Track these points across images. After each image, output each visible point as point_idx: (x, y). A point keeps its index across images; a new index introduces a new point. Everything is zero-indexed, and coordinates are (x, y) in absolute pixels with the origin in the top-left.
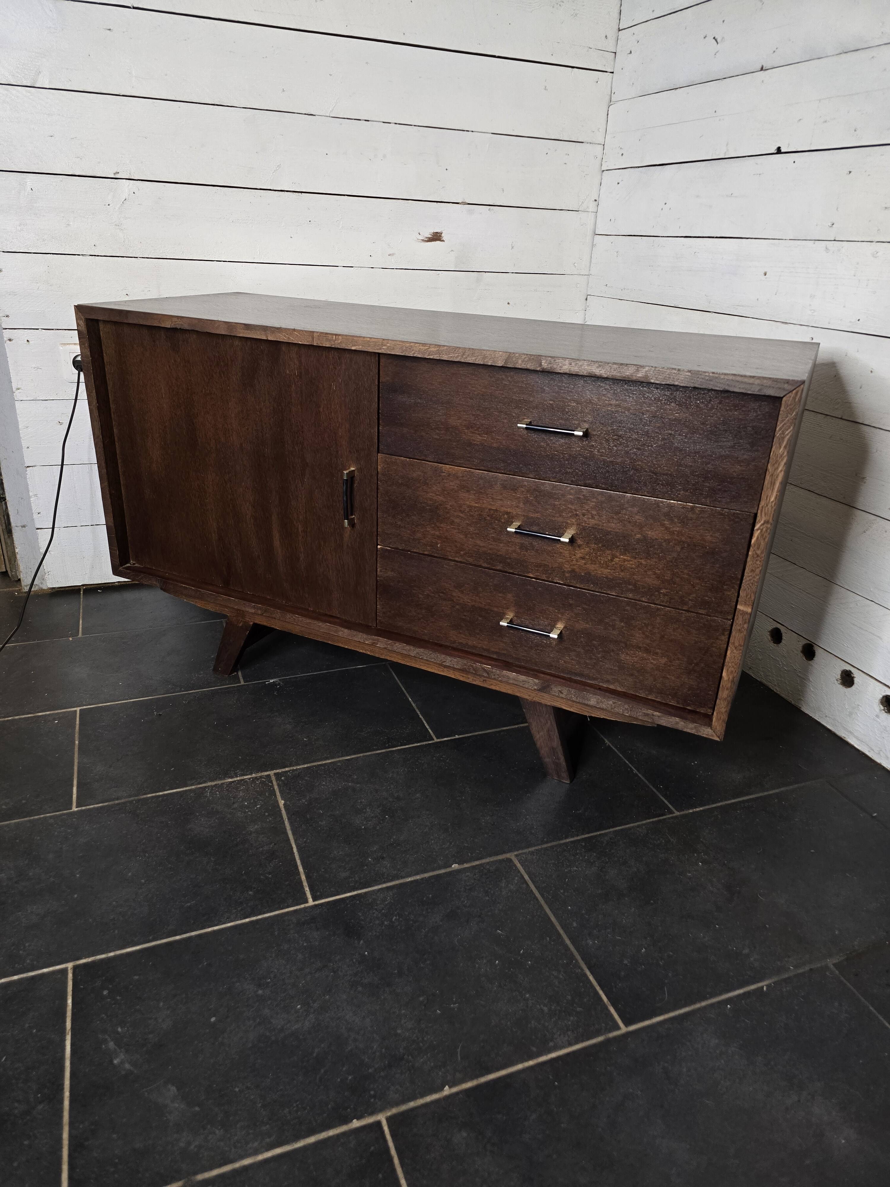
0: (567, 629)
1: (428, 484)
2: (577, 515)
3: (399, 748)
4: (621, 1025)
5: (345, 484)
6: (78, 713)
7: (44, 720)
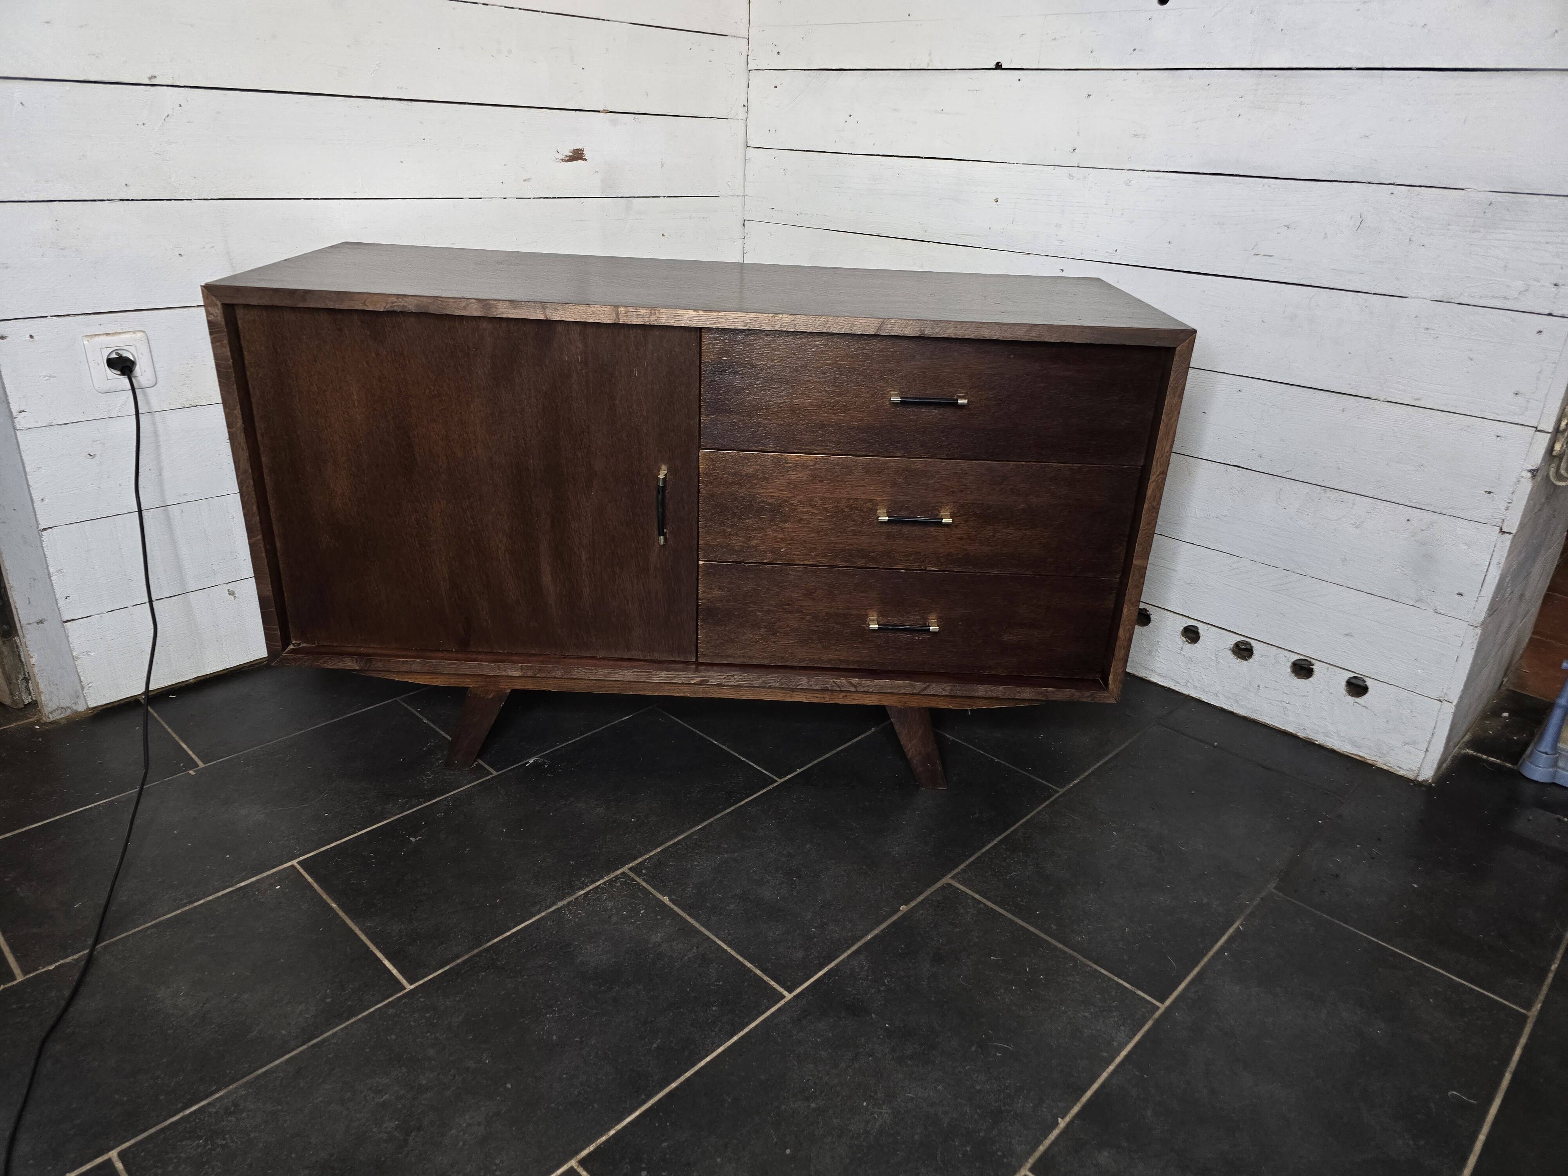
0: (944, 618)
1: (767, 479)
2: (953, 492)
3: (747, 800)
4: (1158, 1004)
5: (661, 492)
6: (298, 867)
7: (258, 890)
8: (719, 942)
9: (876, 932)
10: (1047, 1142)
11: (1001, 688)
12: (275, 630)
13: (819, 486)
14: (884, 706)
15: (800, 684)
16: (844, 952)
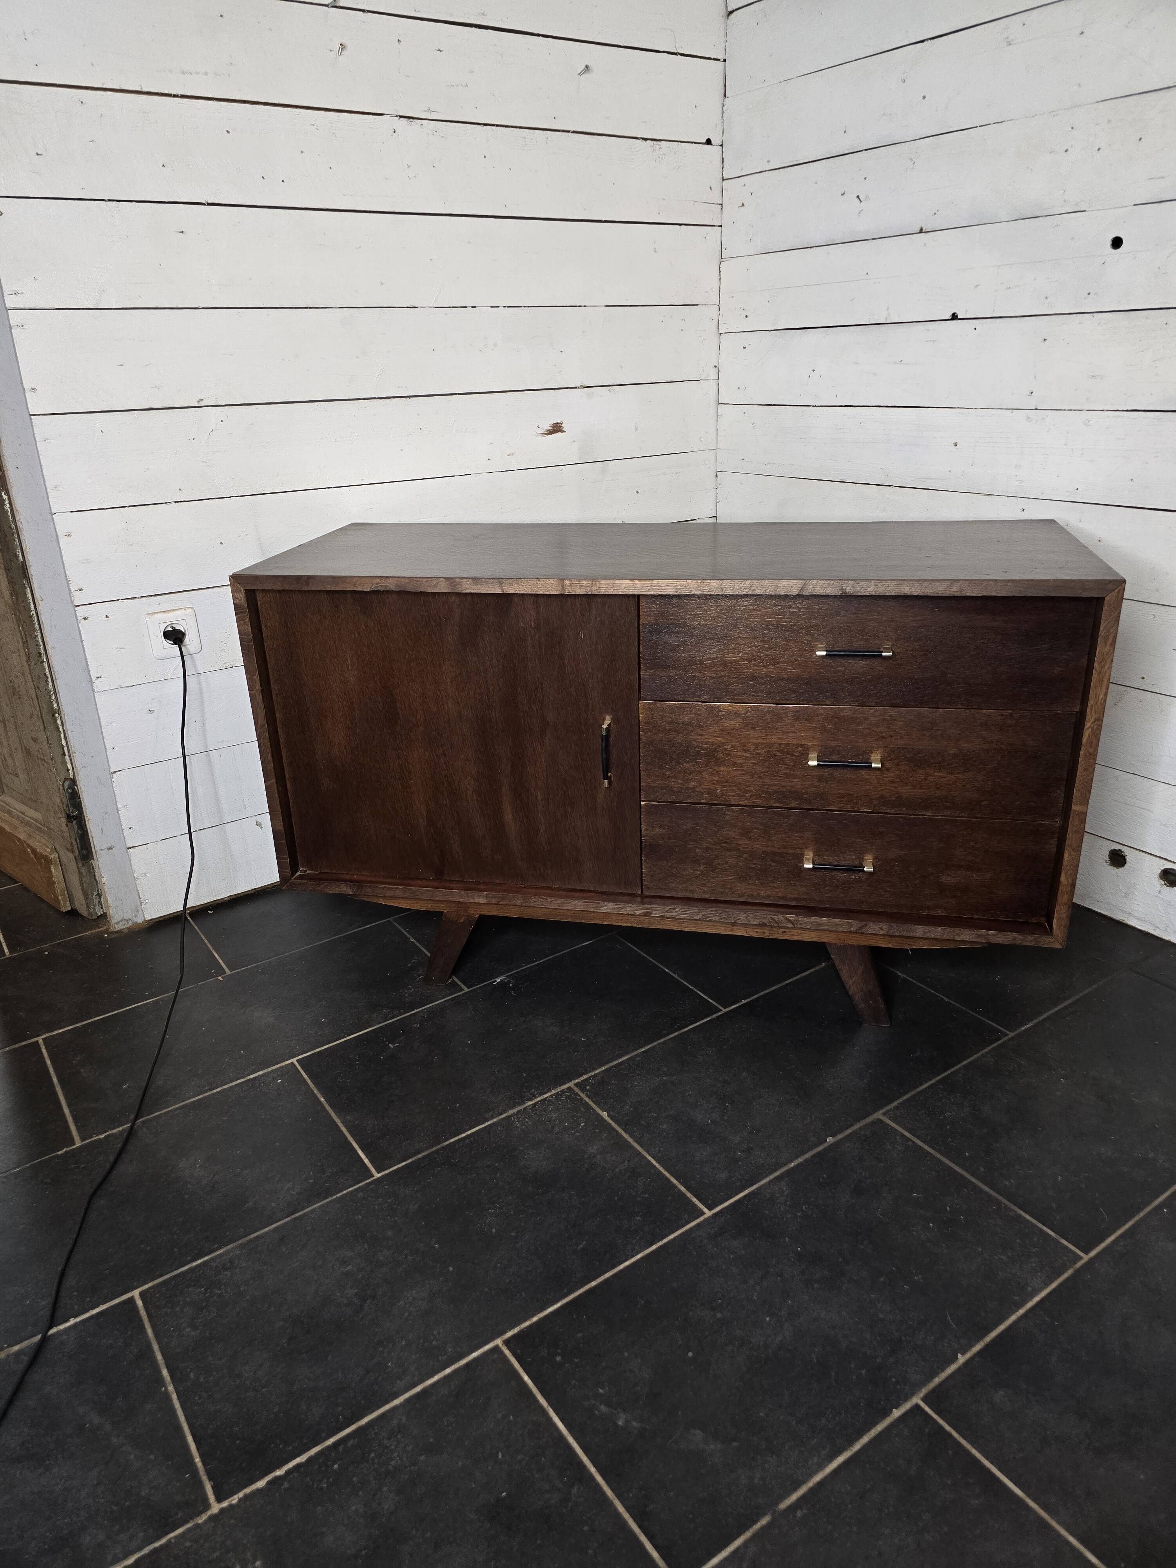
0: (879, 860)
1: (702, 726)
2: (883, 737)
3: (691, 1027)
4: (1081, 1254)
5: (604, 740)
6: (297, 1064)
7: (263, 1083)
8: (650, 1158)
9: (800, 1160)
10: (943, 1375)
11: (939, 929)
12: (285, 858)
13: (751, 732)
14: (823, 944)
15: (738, 919)
16: (767, 1176)
